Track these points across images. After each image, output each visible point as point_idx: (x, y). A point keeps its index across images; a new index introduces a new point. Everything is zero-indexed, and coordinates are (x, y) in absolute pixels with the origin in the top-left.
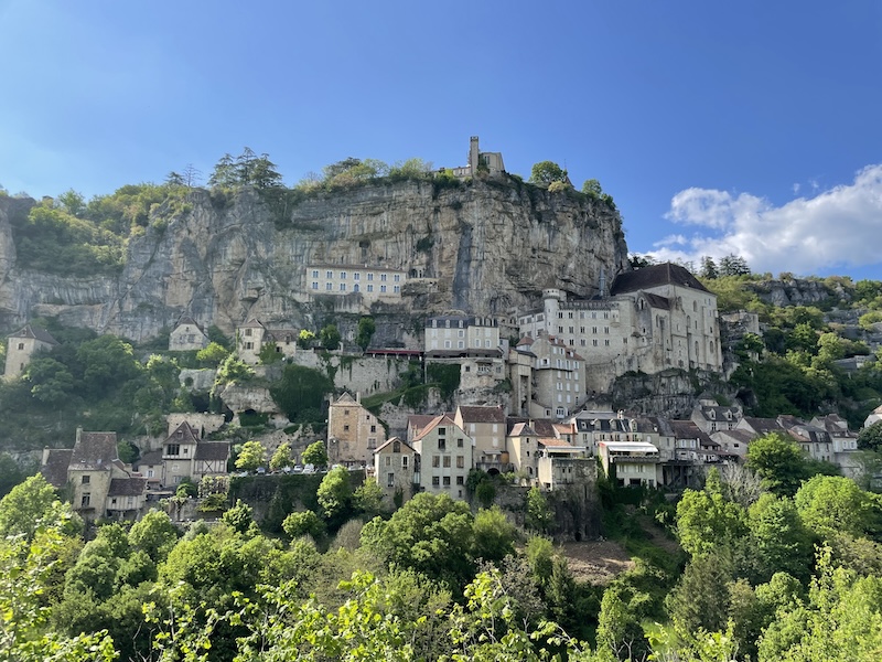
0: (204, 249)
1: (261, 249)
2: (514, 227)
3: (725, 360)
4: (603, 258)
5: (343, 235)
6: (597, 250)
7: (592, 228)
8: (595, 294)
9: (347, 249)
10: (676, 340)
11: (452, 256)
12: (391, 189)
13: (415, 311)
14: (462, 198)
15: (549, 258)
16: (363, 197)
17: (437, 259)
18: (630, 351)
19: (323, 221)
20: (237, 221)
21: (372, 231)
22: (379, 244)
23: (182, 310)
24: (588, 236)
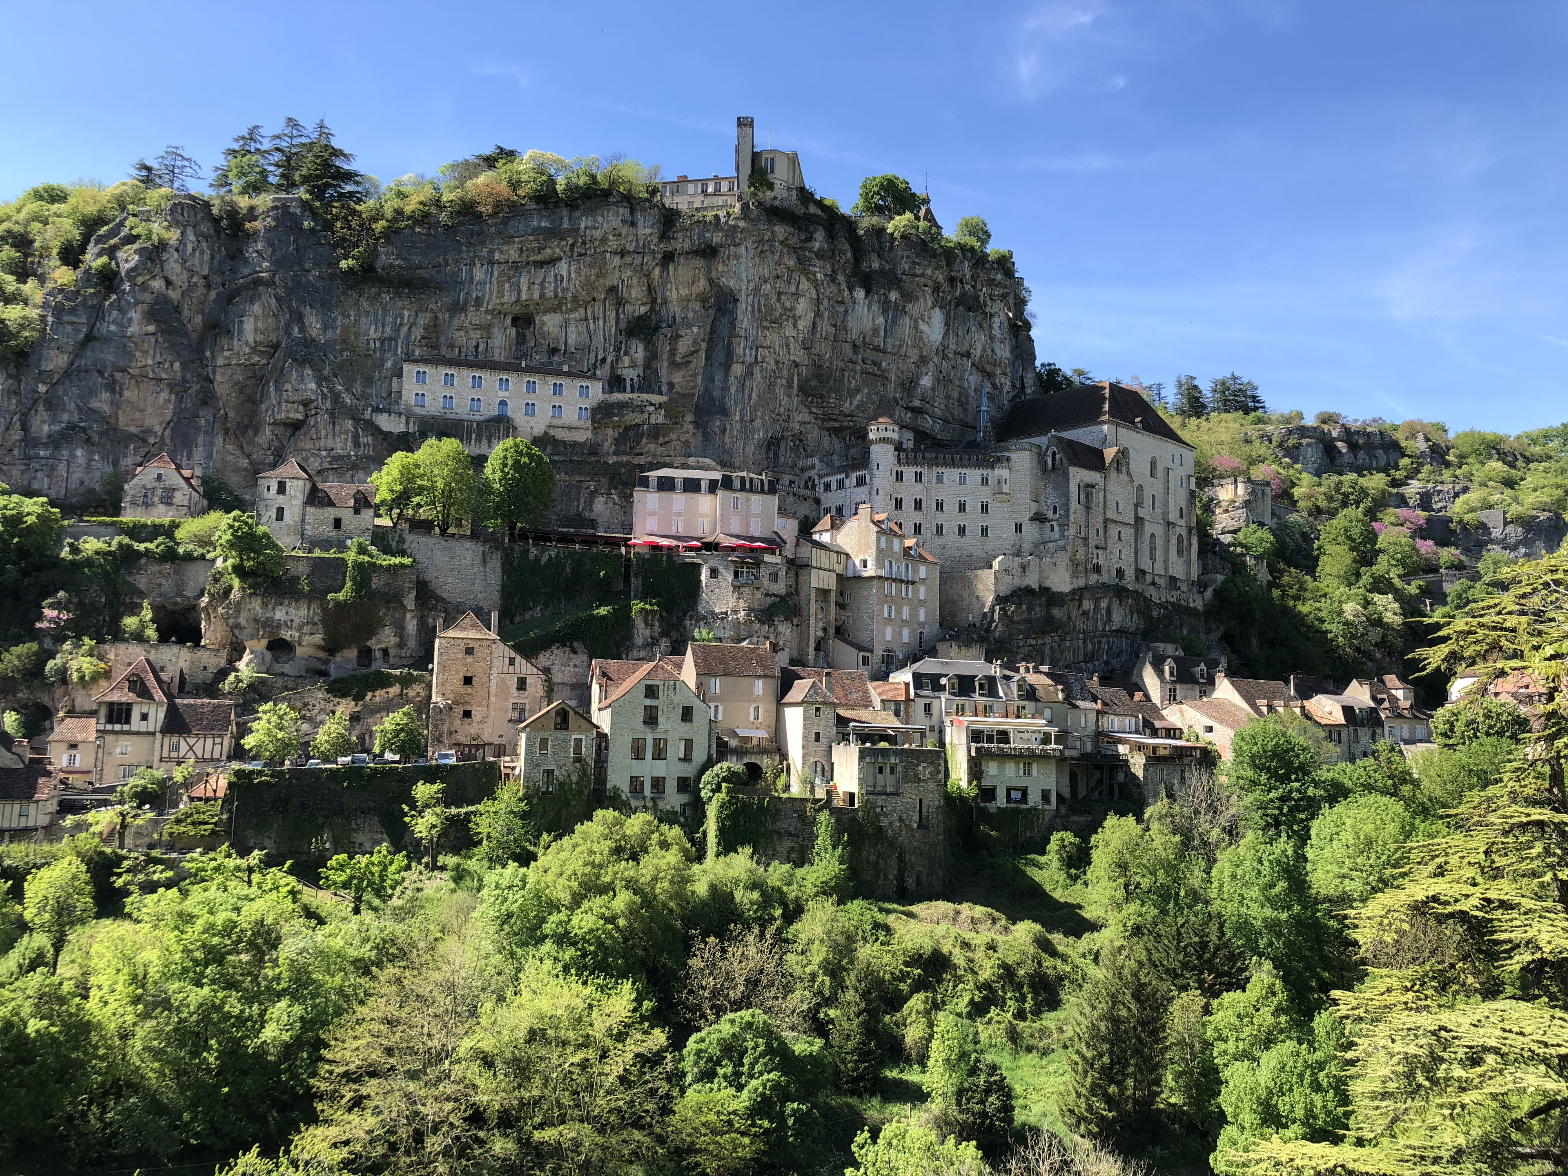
0: (199, 319)
1: (314, 324)
2: (818, 301)
3: (1205, 570)
4: (989, 368)
5: (478, 302)
6: (977, 352)
7: (970, 309)
8: (969, 438)
9: (487, 328)
10: (1113, 530)
11: (696, 351)
12: (577, 214)
13: (619, 459)
14: (717, 238)
15: (884, 364)
16: (521, 228)
17: (665, 357)
18: (1027, 547)
19: (439, 272)
20: (265, 264)
21: (536, 295)
22: (550, 323)
23: (152, 440)
24: (957, 321)
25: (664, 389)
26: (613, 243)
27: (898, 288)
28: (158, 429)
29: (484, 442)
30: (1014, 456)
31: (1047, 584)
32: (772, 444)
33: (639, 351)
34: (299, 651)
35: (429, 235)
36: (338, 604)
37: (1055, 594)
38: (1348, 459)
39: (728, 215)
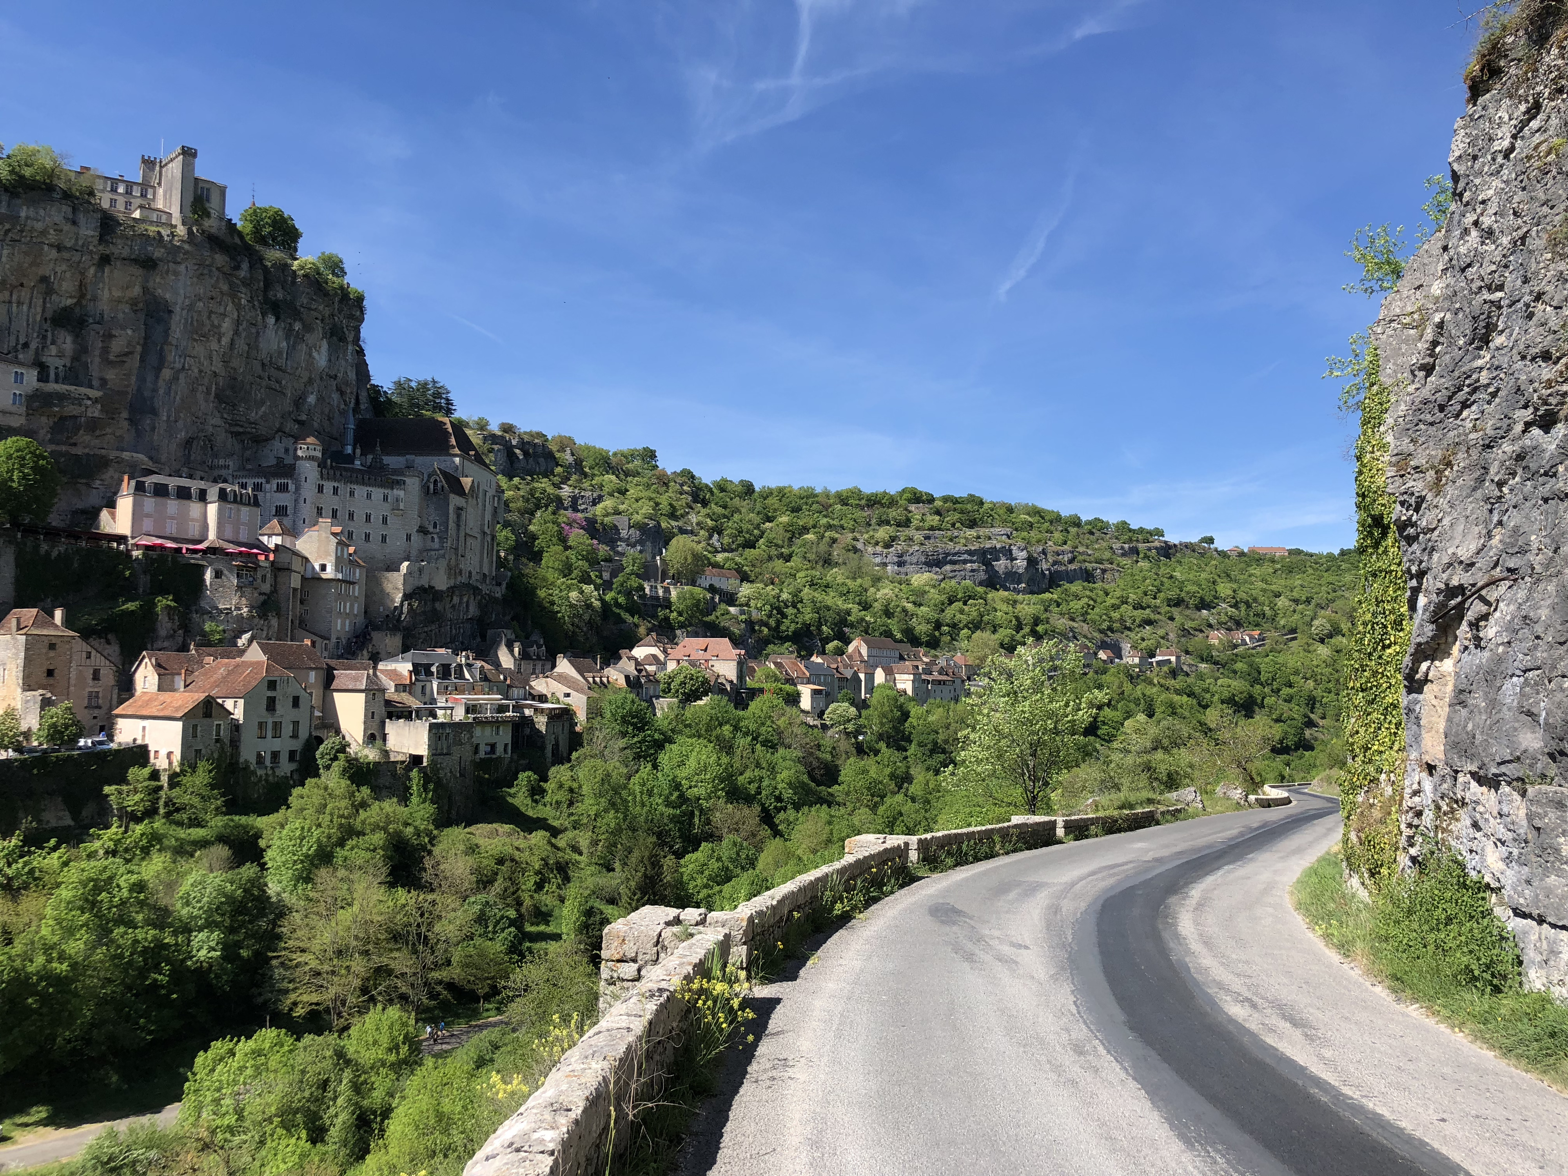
2: (238, 323)
4: (344, 388)
6: (340, 375)
7: (338, 339)
10: (468, 541)
11: (130, 353)
12: (18, 202)
13: (58, 448)
14: (159, 253)
15: (284, 382)
17: (97, 353)
18: (414, 553)
24: (334, 351)
25: (95, 383)
26: (52, 237)
27: (301, 320)
30: (408, 481)
31: (432, 584)
32: (188, 443)
33: (67, 342)
37: (437, 591)
38: (523, 464)
39: (172, 235)
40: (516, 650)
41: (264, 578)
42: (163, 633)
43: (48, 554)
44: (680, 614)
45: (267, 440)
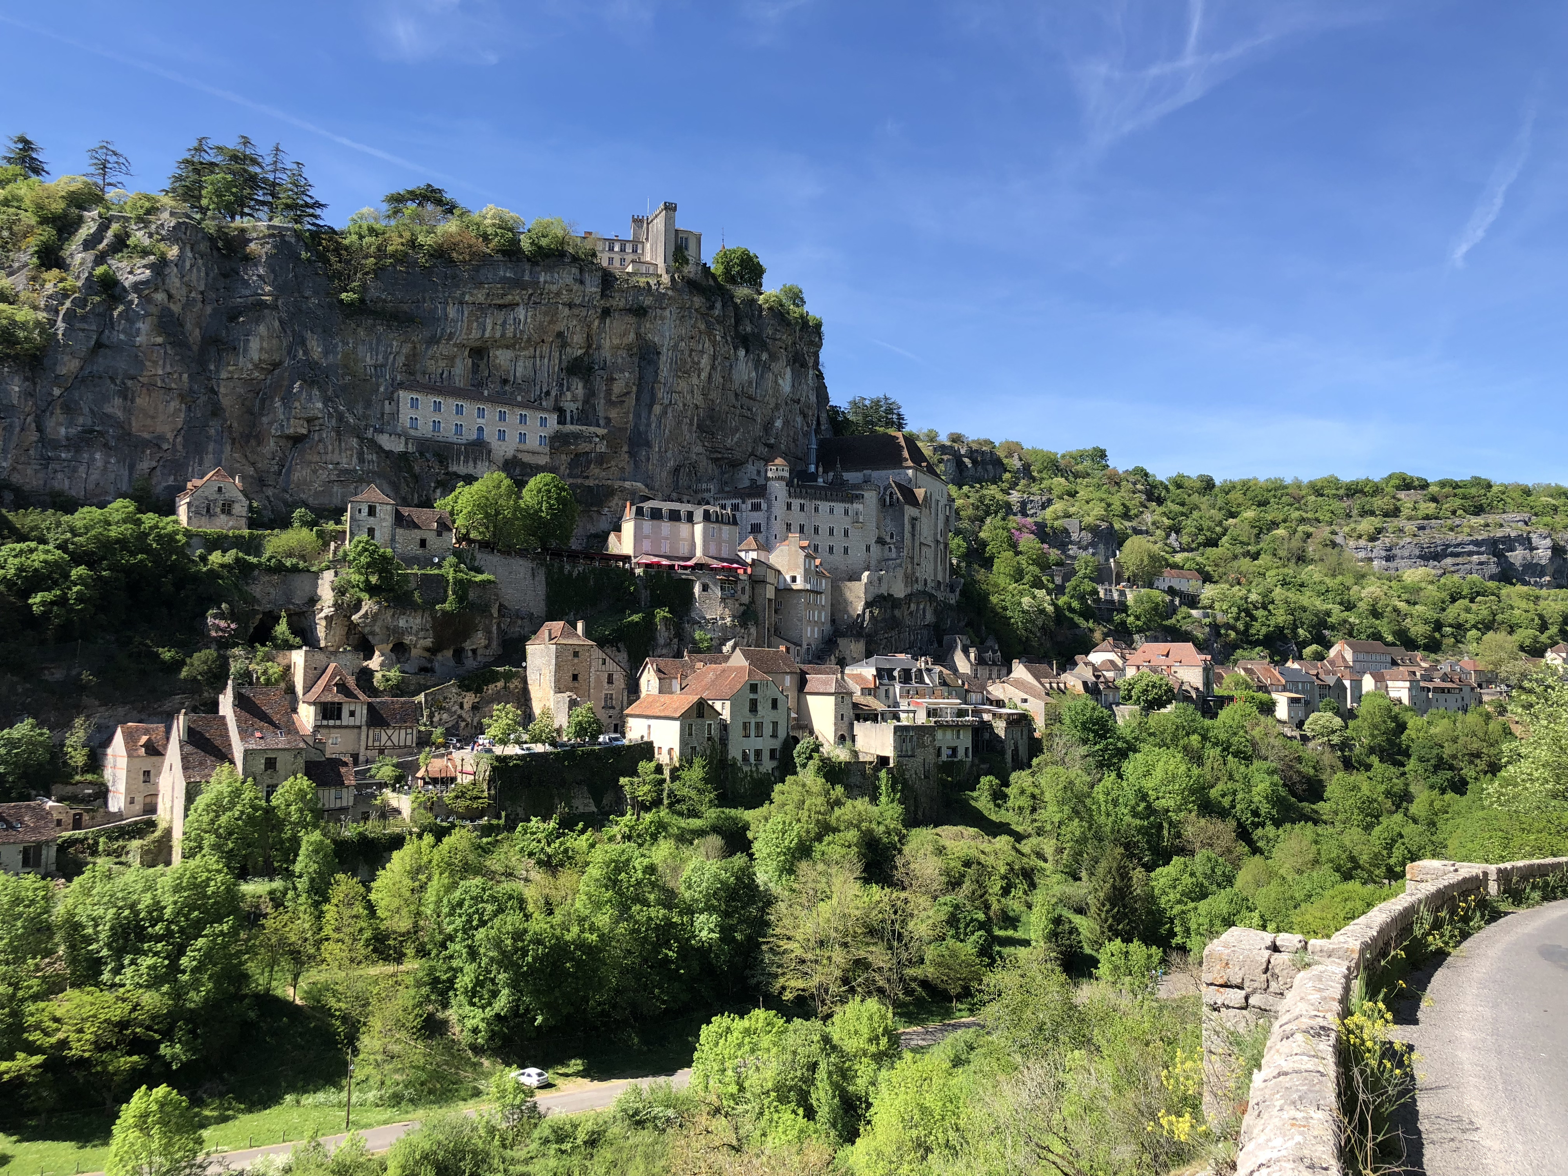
0: (198, 333)
2: (714, 358)
4: (807, 412)
6: (803, 399)
7: (800, 365)
10: (923, 550)
11: (628, 393)
12: (538, 269)
14: (648, 301)
16: (490, 276)
17: (602, 395)
18: (873, 563)
19: (418, 307)
20: (268, 288)
21: (498, 335)
22: (502, 357)
23: (165, 446)
24: (796, 376)
25: (602, 422)
26: (565, 297)
27: (767, 350)
28: (170, 436)
29: (471, 464)
30: (866, 494)
31: (891, 592)
32: (676, 470)
33: (579, 388)
34: (414, 652)
35: (408, 273)
36: (445, 613)
38: (971, 472)
39: (659, 283)
40: (972, 656)
41: (743, 589)
42: (661, 641)
43: (570, 573)
44: (1138, 618)
45: (742, 464)
